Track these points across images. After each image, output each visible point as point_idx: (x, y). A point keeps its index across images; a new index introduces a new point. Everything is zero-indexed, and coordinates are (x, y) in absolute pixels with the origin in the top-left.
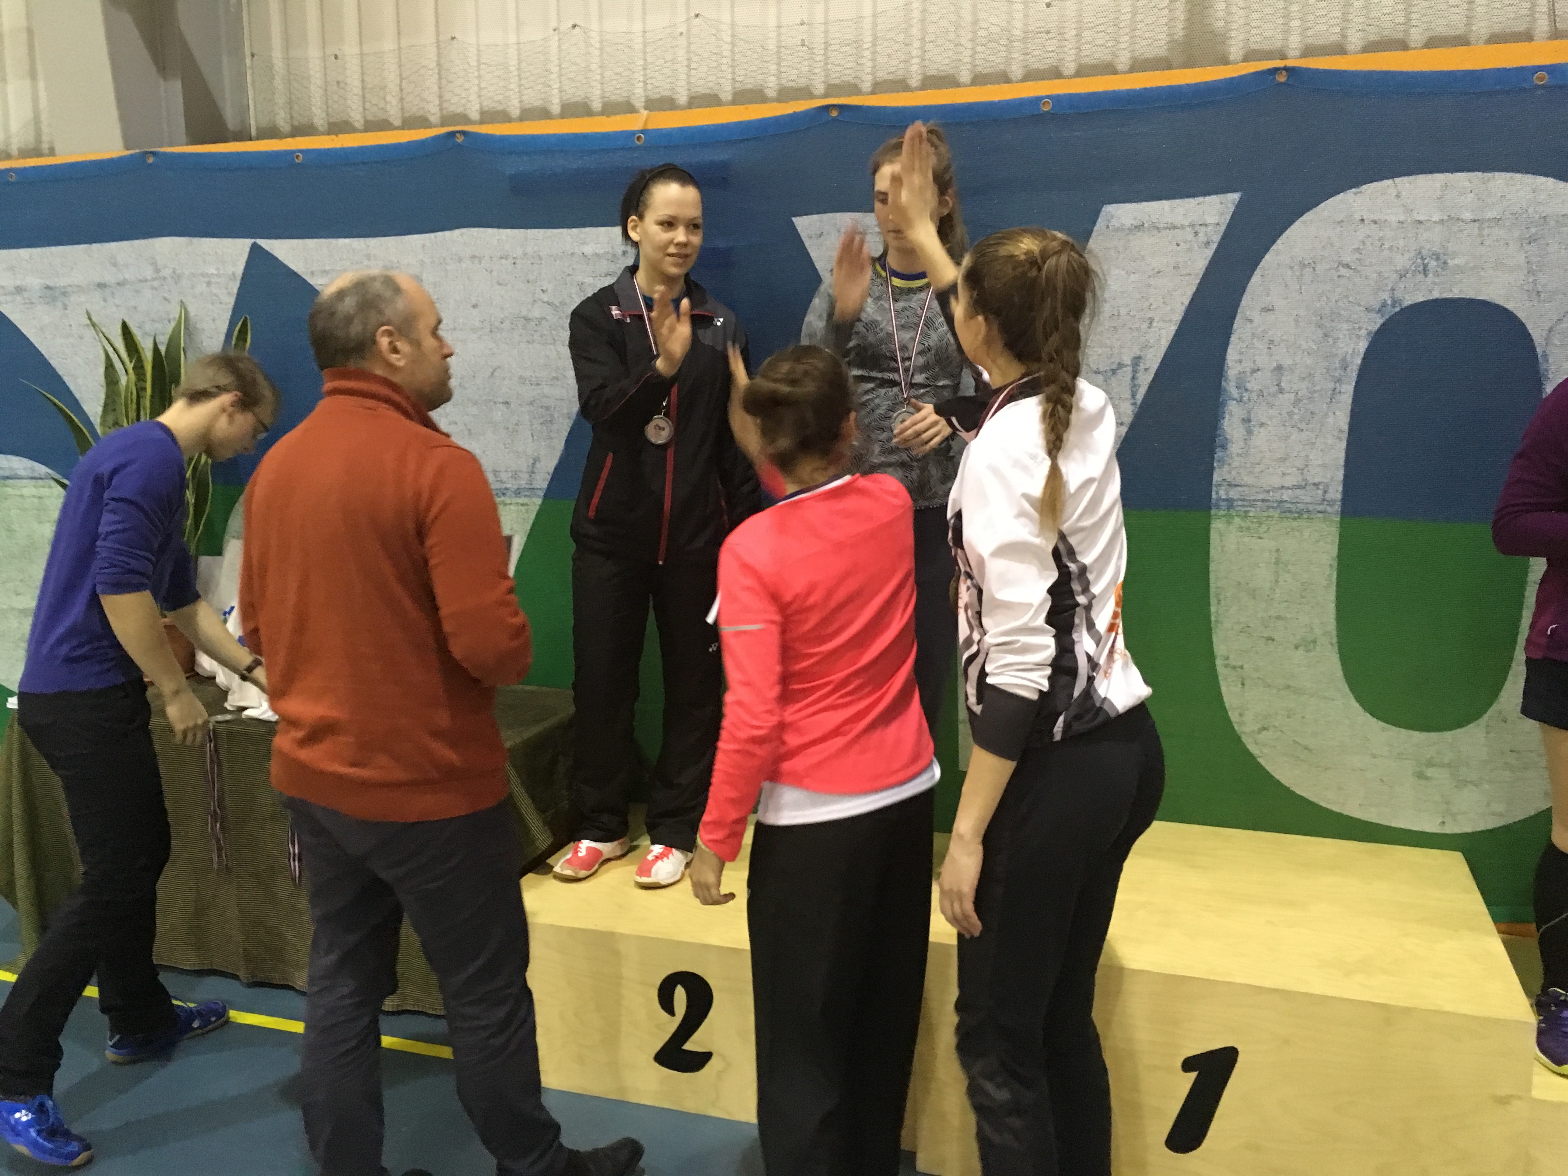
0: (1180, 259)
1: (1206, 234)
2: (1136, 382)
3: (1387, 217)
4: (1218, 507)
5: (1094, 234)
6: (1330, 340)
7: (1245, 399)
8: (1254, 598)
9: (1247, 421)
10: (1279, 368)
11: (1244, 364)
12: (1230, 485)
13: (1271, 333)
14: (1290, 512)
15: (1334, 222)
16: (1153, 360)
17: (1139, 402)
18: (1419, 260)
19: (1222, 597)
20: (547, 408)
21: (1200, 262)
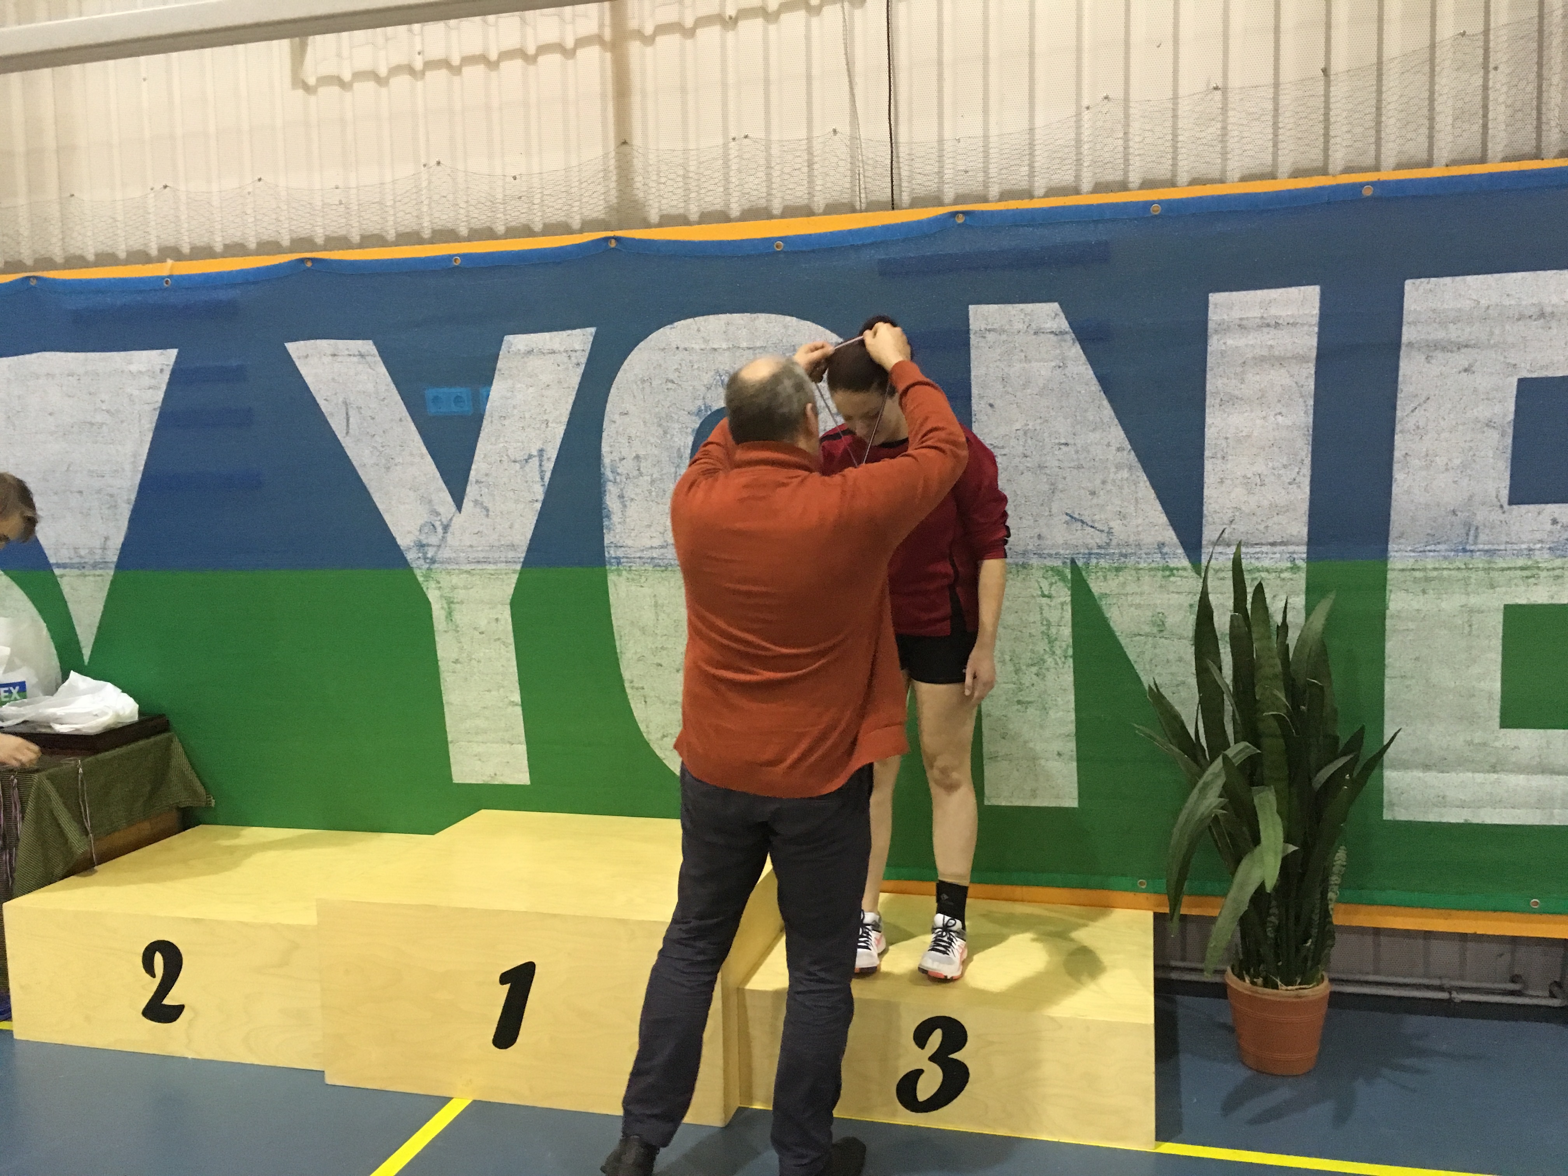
0: (561, 376)
1: (576, 357)
2: (543, 469)
3: (693, 346)
4: (611, 564)
5: (500, 357)
6: (669, 436)
7: (618, 480)
8: (644, 633)
9: (621, 496)
10: (637, 457)
11: (614, 454)
12: (616, 546)
13: (628, 431)
14: (660, 566)
15: (659, 349)
16: (552, 453)
17: (546, 484)
18: (718, 377)
19: (622, 634)
20: (112, 496)
21: (574, 379)
